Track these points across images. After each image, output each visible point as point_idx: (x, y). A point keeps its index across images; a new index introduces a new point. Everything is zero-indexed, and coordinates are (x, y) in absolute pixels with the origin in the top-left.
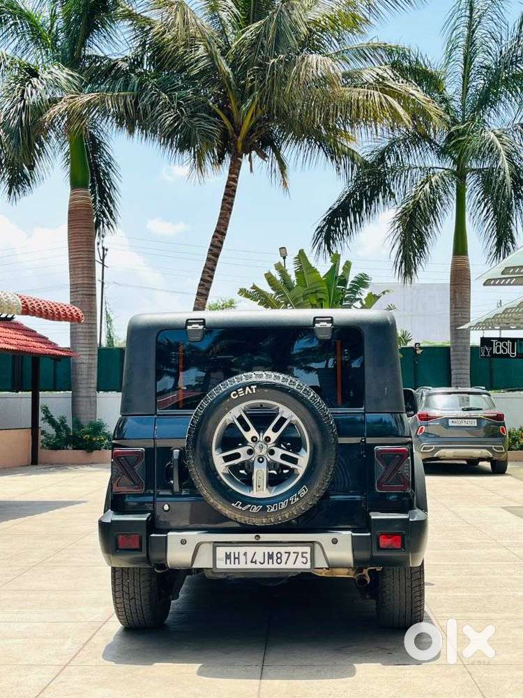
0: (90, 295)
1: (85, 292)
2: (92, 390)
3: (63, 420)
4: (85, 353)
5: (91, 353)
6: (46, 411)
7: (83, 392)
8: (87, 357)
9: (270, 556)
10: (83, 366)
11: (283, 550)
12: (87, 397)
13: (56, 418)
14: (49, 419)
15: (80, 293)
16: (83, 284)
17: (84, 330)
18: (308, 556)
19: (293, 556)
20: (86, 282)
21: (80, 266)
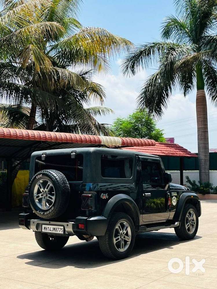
0: (205, 132)
1: (203, 131)
2: (207, 170)
3: (194, 182)
4: (203, 155)
5: (206, 155)
6: (187, 178)
7: (203, 171)
8: (204, 157)
9: (54, 229)
10: (202, 160)
11: (57, 227)
12: (204, 173)
13: (192, 181)
14: (189, 181)
15: (201, 131)
16: (202, 127)
17: (202, 146)
18: (63, 229)
19: (59, 229)
20: (203, 127)
21: (200, 120)
